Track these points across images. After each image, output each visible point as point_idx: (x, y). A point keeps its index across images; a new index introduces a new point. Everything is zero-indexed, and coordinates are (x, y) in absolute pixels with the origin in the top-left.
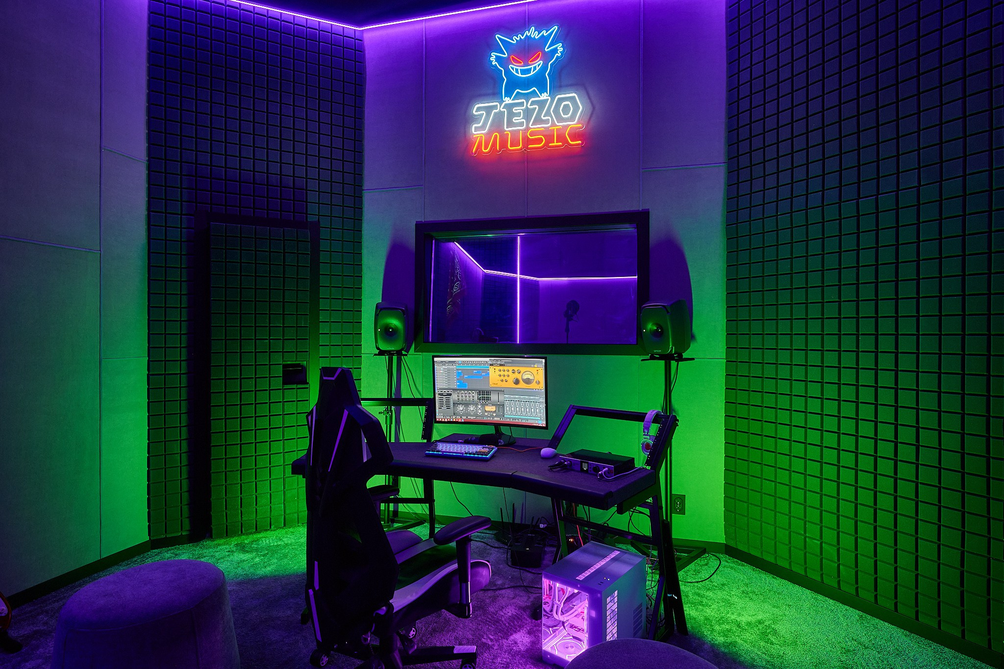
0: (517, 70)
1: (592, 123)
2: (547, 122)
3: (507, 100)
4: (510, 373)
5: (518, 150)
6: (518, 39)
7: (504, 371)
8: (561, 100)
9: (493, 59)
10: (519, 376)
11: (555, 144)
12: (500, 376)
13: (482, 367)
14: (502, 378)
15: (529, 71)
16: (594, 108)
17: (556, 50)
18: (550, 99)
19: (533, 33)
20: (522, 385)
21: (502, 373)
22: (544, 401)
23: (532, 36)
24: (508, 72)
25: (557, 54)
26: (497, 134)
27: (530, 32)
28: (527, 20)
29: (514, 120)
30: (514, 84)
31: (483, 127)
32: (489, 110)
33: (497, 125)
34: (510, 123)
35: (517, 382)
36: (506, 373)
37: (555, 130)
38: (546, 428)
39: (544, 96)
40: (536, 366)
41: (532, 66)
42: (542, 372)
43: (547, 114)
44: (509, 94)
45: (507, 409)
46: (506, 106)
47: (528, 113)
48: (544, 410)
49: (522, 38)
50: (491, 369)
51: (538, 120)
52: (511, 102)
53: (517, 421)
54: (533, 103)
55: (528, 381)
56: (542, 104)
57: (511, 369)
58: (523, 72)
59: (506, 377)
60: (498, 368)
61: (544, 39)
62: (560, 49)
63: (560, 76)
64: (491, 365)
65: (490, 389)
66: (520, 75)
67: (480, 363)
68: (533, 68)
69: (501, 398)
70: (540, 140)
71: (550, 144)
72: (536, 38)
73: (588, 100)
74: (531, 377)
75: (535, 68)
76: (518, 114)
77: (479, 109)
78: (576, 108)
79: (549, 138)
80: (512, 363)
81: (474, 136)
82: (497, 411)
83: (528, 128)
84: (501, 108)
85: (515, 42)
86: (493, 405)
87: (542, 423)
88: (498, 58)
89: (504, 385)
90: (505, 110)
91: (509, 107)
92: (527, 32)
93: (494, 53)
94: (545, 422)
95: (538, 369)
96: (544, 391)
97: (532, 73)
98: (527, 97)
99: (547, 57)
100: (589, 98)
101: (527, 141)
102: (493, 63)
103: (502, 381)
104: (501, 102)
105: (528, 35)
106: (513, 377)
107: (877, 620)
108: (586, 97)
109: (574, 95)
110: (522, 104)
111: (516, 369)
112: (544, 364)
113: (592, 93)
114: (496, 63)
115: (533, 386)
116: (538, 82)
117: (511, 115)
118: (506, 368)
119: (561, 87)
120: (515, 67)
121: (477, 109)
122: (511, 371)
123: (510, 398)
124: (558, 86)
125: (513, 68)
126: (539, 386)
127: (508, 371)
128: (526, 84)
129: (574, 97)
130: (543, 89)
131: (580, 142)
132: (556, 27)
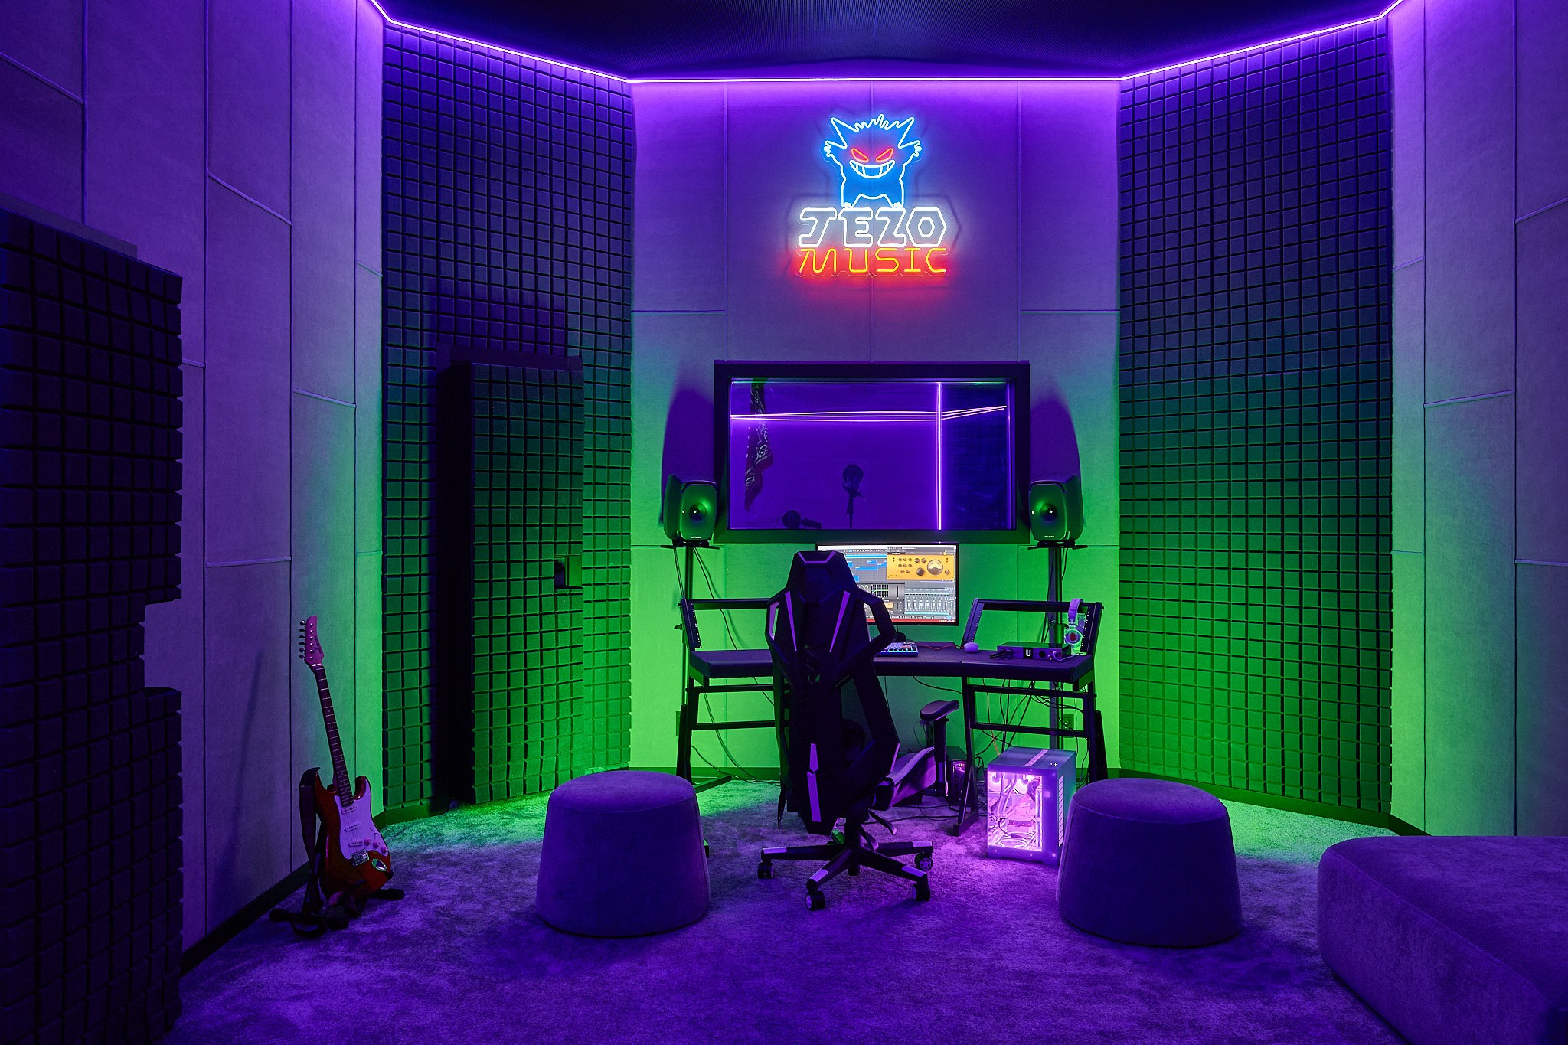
0: (860, 168)
1: (958, 246)
2: (901, 240)
3: (848, 207)
4: (913, 563)
5: (863, 274)
6: (862, 127)
7: (905, 560)
8: (919, 214)
9: (827, 149)
10: (924, 566)
11: (912, 270)
12: (900, 566)
13: (879, 556)
14: (903, 568)
15: (876, 171)
16: (960, 228)
17: (911, 149)
18: (905, 212)
19: (881, 122)
20: (928, 576)
21: (903, 563)
22: (955, 593)
23: (881, 127)
24: (848, 170)
25: (913, 155)
26: (834, 250)
27: (879, 119)
28: (872, 102)
29: (857, 235)
30: (856, 186)
31: (814, 240)
32: (822, 217)
33: (834, 239)
34: (851, 238)
35: (921, 572)
36: (908, 563)
37: (912, 252)
38: (956, 624)
39: (898, 207)
40: (945, 553)
41: (881, 166)
42: (952, 560)
43: (902, 230)
44: (849, 198)
45: (908, 604)
46: (847, 214)
47: (875, 228)
48: (955, 603)
49: (868, 127)
50: (889, 558)
51: (889, 238)
52: (852, 208)
53: (920, 618)
54: (882, 214)
55: (935, 571)
56: (894, 216)
57: (914, 558)
58: (869, 172)
59: (908, 568)
60: (897, 557)
61: (896, 133)
62: (918, 149)
63: (916, 183)
64: (889, 553)
65: (888, 582)
66: (864, 175)
67: (875, 552)
68: (882, 169)
69: (901, 592)
70: (893, 265)
71: (906, 271)
72: (886, 129)
73: (954, 218)
74: (939, 567)
75: (885, 168)
76: (863, 227)
77: (807, 214)
78: (940, 227)
79: (905, 261)
80: (916, 551)
81: (802, 250)
82: (896, 608)
83: (875, 247)
84: (838, 216)
85: (857, 131)
86: (890, 601)
87: (952, 619)
88: (834, 149)
89: (905, 576)
90: (843, 219)
91: (851, 216)
92: (874, 120)
93: (829, 142)
94: (955, 618)
95: (948, 557)
96: (954, 582)
97: (881, 175)
98: (875, 205)
99: (901, 156)
100: (955, 215)
101: (874, 263)
102: (828, 155)
103: (903, 572)
104: (839, 208)
105: (876, 123)
106: (916, 567)
107: (1285, 812)
108: (951, 212)
109: (935, 209)
110: (867, 214)
111: (920, 557)
112: (955, 551)
113: (957, 209)
114: (832, 155)
115: (942, 576)
116: (888, 186)
117: (852, 227)
118: (907, 557)
119: (917, 196)
120: (858, 164)
121: (806, 213)
122: (914, 560)
123: (912, 591)
124: (915, 196)
125: (855, 165)
126: (949, 576)
127: (911, 560)
128: (872, 188)
129: (935, 212)
130: (896, 198)
131: (944, 271)
132: (913, 119)
